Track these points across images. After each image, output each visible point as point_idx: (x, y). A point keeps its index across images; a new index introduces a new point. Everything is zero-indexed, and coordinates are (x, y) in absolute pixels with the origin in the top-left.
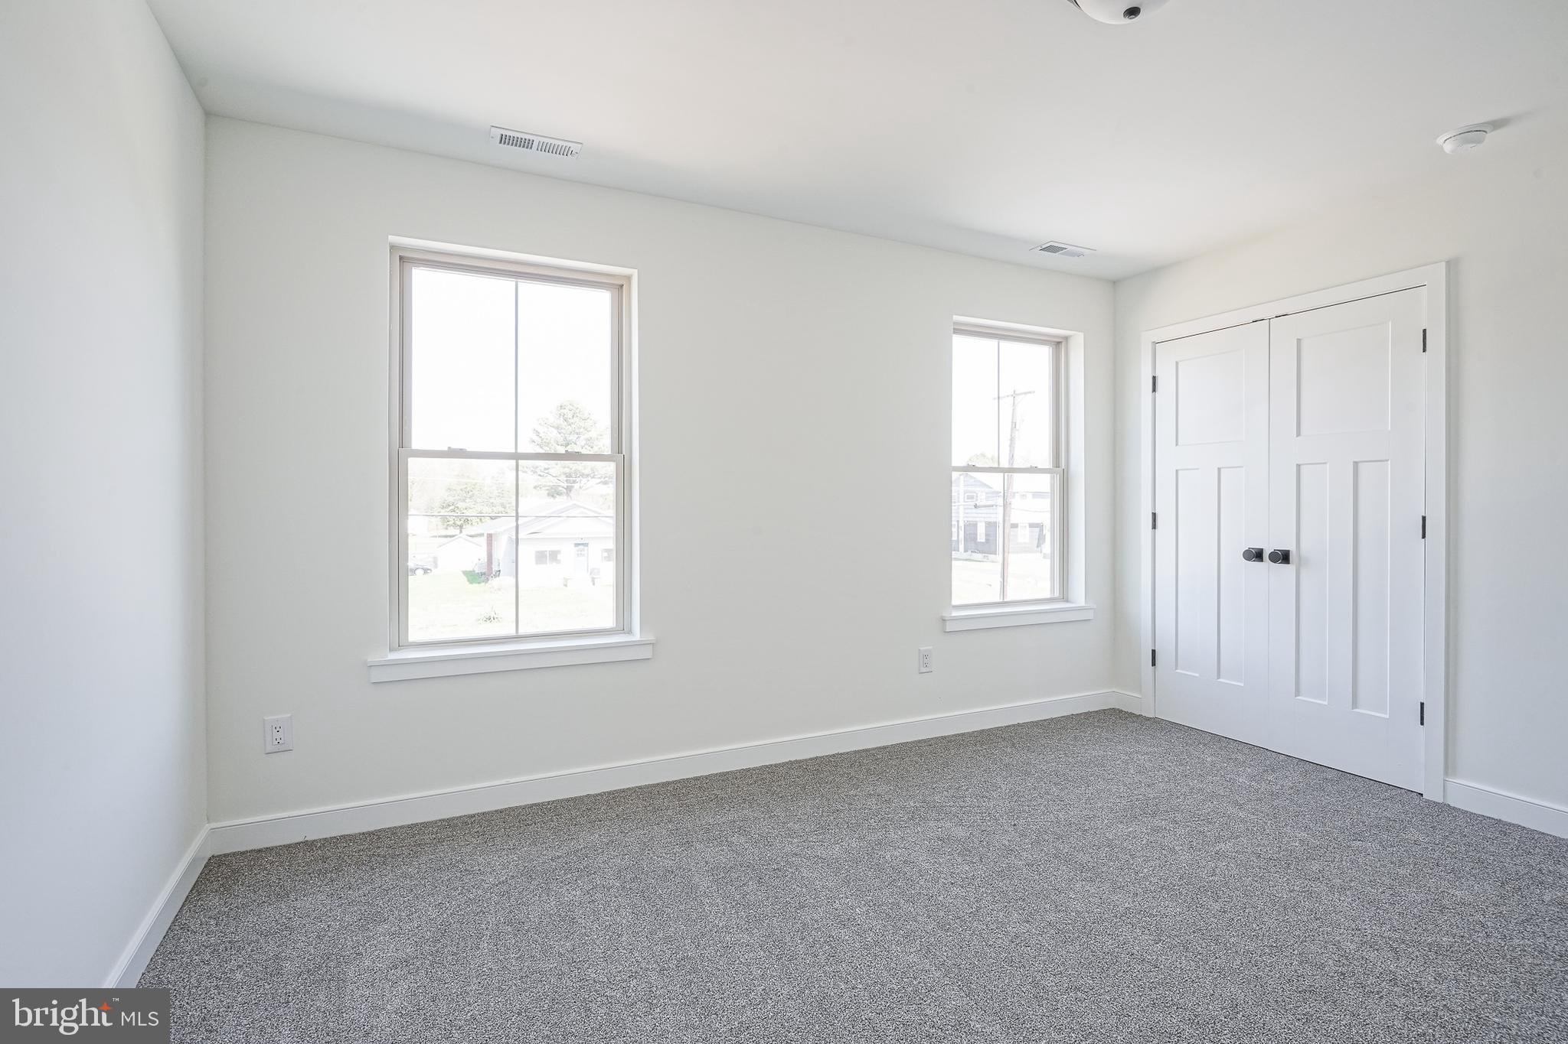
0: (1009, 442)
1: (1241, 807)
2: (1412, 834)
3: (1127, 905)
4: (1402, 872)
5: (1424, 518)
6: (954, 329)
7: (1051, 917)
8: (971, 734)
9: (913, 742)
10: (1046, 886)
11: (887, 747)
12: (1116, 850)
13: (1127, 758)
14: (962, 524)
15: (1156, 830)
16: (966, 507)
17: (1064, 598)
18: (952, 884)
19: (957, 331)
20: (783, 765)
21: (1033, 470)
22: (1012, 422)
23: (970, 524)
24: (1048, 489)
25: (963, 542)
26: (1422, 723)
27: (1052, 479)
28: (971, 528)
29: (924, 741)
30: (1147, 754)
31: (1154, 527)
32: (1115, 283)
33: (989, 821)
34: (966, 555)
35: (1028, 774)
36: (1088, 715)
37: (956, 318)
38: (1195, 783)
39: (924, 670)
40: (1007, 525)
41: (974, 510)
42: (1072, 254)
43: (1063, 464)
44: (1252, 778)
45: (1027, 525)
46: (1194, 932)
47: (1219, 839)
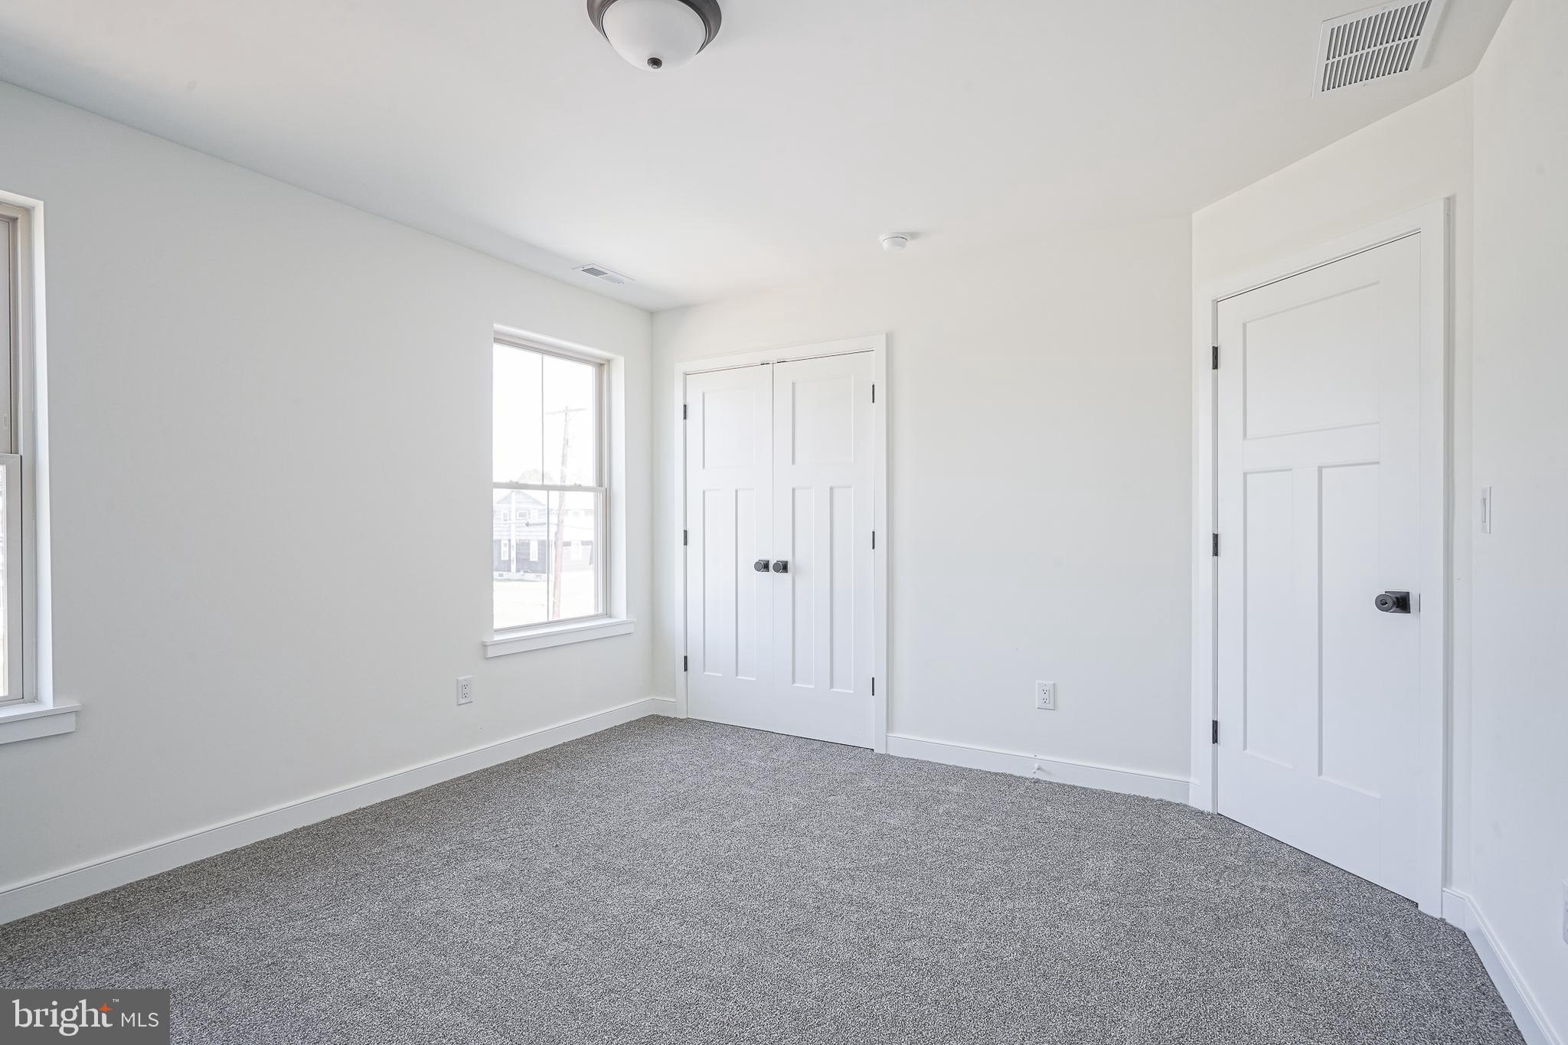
0: (561, 459)
1: (751, 785)
2: (868, 782)
3: (658, 898)
4: (859, 814)
5: (874, 533)
6: (494, 338)
7: (589, 929)
8: (514, 762)
9: (451, 781)
10: (585, 899)
11: (421, 791)
12: (650, 848)
13: (663, 759)
14: (513, 543)
15: (684, 821)
16: (518, 525)
17: (608, 614)
18: (490, 923)
19: (497, 340)
20: (286, 835)
21: (577, 488)
22: (564, 439)
23: (522, 543)
24: (591, 506)
25: (515, 562)
26: (873, 695)
27: (596, 497)
28: (523, 547)
29: (464, 777)
30: (679, 753)
31: (686, 543)
32: (652, 314)
33: (531, 847)
34: (518, 576)
35: (571, 791)
36: (629, 724)
37: (498, 327)
38: (718, 773)
39: (463, 701)
40: (559, 543)
41: (527, 528)
42: (612, 280)
43: (606, 485)
44: (762, 759)
45: (580, 543)
46: (712, 906)
47: (735, 818)
